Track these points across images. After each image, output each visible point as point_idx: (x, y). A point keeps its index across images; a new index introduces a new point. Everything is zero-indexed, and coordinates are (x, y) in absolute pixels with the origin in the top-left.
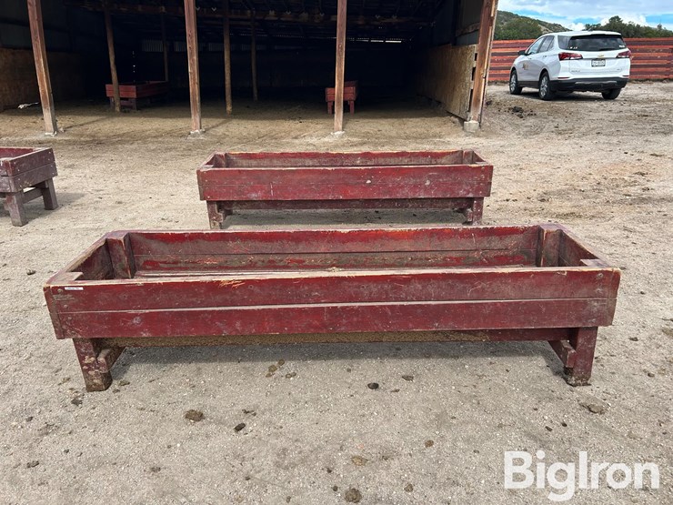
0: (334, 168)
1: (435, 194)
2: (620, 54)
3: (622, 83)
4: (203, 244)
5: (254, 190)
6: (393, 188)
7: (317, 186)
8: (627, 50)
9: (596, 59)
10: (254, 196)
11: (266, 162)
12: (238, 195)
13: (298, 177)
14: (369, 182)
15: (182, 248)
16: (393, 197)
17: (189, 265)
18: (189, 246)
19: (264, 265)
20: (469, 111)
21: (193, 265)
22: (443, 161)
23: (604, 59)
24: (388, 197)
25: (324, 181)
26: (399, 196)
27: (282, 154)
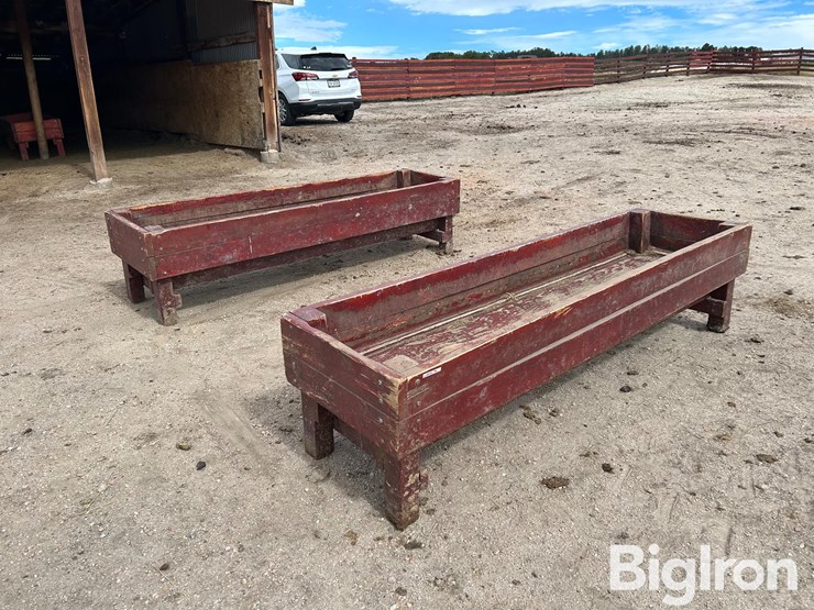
0: (321, 204)
1: (418, 218)
2: (351, 74)
3: (356, 104)
4: (395, 300)
5: (228, 249)
6: (381, 218)
7: (304, 230)
8: (353, 70)
9: (331, 80)
10: (228, 258)
11: (185, 215)
12: (206, 261)
13: (281, 222)
14: (358, 215)
15: (371, 314)
16: (382, 229)
17: (377, 335)
18: (380, 307)
19: (450, 309)
20: (265, 139)
21: (381, 333)
22: (382, 185)
23: (338, 79)
24: (377, 230)
25: (311, 222)
26: (387, 227)
27: (207, 199)
